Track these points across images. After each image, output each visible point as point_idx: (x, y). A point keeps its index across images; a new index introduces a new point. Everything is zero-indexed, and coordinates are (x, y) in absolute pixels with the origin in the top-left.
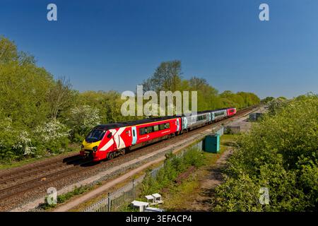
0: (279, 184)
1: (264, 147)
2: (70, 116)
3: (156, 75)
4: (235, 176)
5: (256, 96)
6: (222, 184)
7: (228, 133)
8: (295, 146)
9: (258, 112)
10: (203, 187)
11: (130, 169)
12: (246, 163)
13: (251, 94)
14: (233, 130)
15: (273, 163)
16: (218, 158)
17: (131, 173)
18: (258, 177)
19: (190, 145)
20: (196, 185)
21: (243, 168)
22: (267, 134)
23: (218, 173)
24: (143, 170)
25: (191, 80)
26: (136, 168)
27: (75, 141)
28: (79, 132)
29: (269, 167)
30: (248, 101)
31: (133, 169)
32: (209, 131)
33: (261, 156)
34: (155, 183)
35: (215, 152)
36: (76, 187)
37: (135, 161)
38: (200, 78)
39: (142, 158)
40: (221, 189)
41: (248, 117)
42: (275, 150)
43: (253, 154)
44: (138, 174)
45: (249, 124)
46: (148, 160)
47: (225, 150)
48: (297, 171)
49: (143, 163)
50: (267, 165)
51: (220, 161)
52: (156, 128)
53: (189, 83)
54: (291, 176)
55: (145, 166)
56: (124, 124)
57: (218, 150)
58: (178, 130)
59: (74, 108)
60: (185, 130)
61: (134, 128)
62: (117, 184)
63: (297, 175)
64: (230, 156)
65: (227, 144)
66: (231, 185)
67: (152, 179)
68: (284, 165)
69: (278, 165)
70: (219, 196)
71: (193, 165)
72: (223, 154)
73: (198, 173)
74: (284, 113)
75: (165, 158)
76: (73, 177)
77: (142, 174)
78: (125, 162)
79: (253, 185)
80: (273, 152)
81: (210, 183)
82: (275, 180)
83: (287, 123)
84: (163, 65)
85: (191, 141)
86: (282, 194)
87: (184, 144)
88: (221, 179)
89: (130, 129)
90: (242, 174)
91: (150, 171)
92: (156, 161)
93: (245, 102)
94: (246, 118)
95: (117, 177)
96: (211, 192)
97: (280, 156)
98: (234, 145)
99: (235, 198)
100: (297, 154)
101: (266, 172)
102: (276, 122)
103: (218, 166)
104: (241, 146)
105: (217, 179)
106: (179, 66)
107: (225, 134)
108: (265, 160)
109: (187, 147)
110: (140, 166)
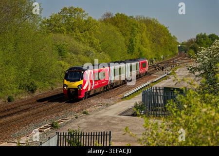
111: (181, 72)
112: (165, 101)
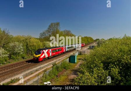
0: (101, 76)
1: (95, 60)
2: (9, 47)
3: (49, 29)
4: (83, 73)
5: (92, 38)
6: (77, 77)
8: (108, 60)
9: (93, 45)
10: (69, 78)
11: (37, 71)
12: (88, 67)
13: (90, 37)
14: (82, 53)
15: (99, 67)
16: (76, 65)
17: (37, 73)
18: (92, 74)
19: (64, 60)
20: (66, 77)
21: (86, 70)
22: (96, 55)
23: (75, 72)
24: (43, 71)
26: (40, 70)
27: (11, 58)
28: (13, 54)
29: (97, 69)
30: (88, 40)
31: (38, 70)
32: (71, 54)
33: (94, 64)
34: (48, 77)
35: (74, 63)
36: (11, 79)
37: (39, 67)
38: (68, 30)
39: (42, 66)
40: (77, 79)
41: (89, 47)
42: (100, 62)
43: (91, 64)
44: (40, 73)
45: (89, 50)
46: (45, 67)
47: (79, 62)
48: (109, 70)
49: (43, 68)
50: (96, 68)
51: (77, 66)
52: (57, 50)
53: (63, 32)
54: (106, 73)
55: (43, 69)
56: (47, 49)
57: (76, 62)
58: (64, 51)
59: (11, 43)
60: (66, 51)
61: (50, 50)
62: (31, 78)
63: (109, 72)
64: (81, 64)
65: (79, 59)
66: (81, 77)
67: (47, 75)
68: (104, 68)
69: (101, 68)
70: (76, 82)
71: (65, 69)
72: (78, 64)
73: (67, 72)
74: (104, 46)
75: (52, 65)
76: (10, 75)
77: (42, 73)
79: (90, 77)
80: (99, 63)
81: (72, 76)
82: (100, 74)
83: (105, 50)
84: (52, 24)
85: (64, 58)
86: (103, 81)
87: (61, 59)
88: (77, 75)
89: (49, 50)
90: (86, 72)
91: (46, 71)
92: (49, 67)
93: (88, 41)
94: (88, 48)
95: (31, 74)
96: (73, 80)
97: (102, 64)
98: (82, 60)
99: (83, 83)
100: (109, 63)
101: (96, 71)
102: (100, 49)
103: (76, 69)
104: (85, 60)
105: (75, 74)
106: (59, 25)
107: (79, 55)
108: (96, 66)
109: (62, 61)
111: (94, 44)
112: (92, 47)
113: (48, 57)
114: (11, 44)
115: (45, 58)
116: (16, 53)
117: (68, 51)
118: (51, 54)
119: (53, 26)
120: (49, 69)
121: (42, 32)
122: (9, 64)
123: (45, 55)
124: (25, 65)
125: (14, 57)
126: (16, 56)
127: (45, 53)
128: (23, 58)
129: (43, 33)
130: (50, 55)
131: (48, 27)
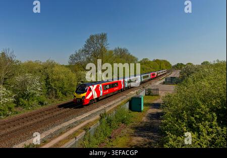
2: (15, 83)
7: (149, 94)
9: (171, 76)
11: (70, 127)
14: (153, 92)
17: (71, 131)
19: (119, 106)
20: (127, 139)
25: (115, 50)
26: (75, 127)
27: (20, 105)
28: (23, 97)
35: (140, 111)
36: (25, 145)
38: (123, 48)
39: (79, 118)
46: (84, 120)
49: (80, 122)
53: (114, 53)
55: (82, 125)
57: (142, 109)
58: (122, 88)
59: (17, 76)
60: (126, 88)
61: (101, 85)
71: (123, 123)
73: (128, 129)
75: (100, 117)
76: (22, 136)
77: (81, 132)
78: (64, 122)
84: (92, 37)
85: (118, 102)
89: (99, 86)
92: (92, 120)
94: (162, 81)
95: (60, 135)
107: (146, 95)
110: (78, 125)
111: (174, 73)
113: (97, 97)
114: (19, 78)
115: (94, 100)
116: (28, 96)
117: (128, 87)
118: (101, 92)
119: (95, 42)
120: (92, 123)
121: (74, 53)
122: (17, 116)
123: (93, 95)
124: (46, 117)
125: (25, 102)
126: (28, 100)
127: (93, 90)
128: (41, 103)
129: (76, 55)
130: (101, 95)
131: (85, 43)
